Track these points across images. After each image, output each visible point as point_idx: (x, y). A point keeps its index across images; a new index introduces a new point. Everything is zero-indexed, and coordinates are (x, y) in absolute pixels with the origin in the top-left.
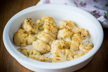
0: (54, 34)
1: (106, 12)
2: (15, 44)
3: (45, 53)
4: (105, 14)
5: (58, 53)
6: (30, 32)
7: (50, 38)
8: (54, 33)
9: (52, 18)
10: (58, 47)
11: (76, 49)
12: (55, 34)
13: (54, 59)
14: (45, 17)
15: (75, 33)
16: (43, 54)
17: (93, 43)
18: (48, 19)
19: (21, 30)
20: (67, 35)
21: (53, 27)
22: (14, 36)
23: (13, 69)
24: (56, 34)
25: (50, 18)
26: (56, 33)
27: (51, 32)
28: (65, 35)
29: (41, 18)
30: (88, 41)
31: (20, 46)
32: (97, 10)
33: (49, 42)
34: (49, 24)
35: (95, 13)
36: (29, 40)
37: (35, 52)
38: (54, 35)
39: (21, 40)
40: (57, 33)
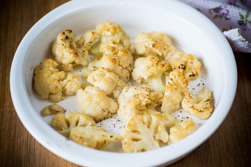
0: (125, 70)
1: (244, 13)
2: (38, 94)
3: (105, 119)
4: (242, 17)
5: (135, 124)
6: (70, 66)
7: (116, 81)
8: (124, 67)
9: (119, 27)
10: (134, 107)
11: (174, 108)
12: (126, 68)
13: (125, 140)
14: (105, 26)
15: (173, 67)
16: (101, 121)
17: (212, 90)
18: (112, 30)
19: (50, 60)
20: (156, 73)
21: (122, 53)
22: (34, 75)
23: (34, 160)
24: (129, 68)
25: (115, 29)
26: (130, 65)
27: (119, 65)
28: (150, 74)
29: (95, 28)
30: (201, 83)
31: (49, 99)
32: (223, 7)
33: (114, 92)
34: (112, 45)
35: (218, 14)
36: (68, 87)
37: (82, 120)
38: (125, 73)
39: (52, 88)
40: (132, 66)
